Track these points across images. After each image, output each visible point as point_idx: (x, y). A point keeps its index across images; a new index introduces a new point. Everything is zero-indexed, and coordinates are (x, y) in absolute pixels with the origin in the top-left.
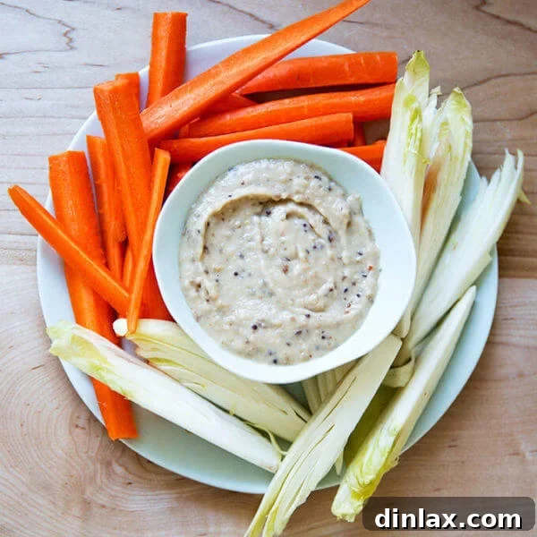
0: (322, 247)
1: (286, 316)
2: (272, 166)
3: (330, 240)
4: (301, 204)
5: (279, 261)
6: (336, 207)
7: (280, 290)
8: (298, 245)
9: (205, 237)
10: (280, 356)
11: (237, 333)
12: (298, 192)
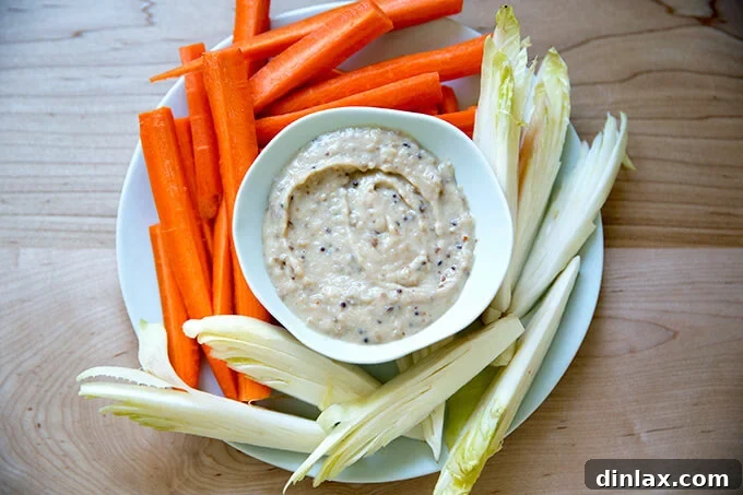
0: (414, 218)
1: (376, 292)
2: (357, 135)
3: (422, 211)
4: (390, 174)
5: (367, 234)
6: (428, 176)
7: (369, 264)
8: (388, 218)
9: (289, 212)
10: (371, 335)
11: (325, 311)
12: (385, 162)
